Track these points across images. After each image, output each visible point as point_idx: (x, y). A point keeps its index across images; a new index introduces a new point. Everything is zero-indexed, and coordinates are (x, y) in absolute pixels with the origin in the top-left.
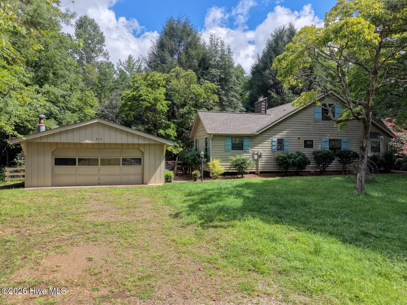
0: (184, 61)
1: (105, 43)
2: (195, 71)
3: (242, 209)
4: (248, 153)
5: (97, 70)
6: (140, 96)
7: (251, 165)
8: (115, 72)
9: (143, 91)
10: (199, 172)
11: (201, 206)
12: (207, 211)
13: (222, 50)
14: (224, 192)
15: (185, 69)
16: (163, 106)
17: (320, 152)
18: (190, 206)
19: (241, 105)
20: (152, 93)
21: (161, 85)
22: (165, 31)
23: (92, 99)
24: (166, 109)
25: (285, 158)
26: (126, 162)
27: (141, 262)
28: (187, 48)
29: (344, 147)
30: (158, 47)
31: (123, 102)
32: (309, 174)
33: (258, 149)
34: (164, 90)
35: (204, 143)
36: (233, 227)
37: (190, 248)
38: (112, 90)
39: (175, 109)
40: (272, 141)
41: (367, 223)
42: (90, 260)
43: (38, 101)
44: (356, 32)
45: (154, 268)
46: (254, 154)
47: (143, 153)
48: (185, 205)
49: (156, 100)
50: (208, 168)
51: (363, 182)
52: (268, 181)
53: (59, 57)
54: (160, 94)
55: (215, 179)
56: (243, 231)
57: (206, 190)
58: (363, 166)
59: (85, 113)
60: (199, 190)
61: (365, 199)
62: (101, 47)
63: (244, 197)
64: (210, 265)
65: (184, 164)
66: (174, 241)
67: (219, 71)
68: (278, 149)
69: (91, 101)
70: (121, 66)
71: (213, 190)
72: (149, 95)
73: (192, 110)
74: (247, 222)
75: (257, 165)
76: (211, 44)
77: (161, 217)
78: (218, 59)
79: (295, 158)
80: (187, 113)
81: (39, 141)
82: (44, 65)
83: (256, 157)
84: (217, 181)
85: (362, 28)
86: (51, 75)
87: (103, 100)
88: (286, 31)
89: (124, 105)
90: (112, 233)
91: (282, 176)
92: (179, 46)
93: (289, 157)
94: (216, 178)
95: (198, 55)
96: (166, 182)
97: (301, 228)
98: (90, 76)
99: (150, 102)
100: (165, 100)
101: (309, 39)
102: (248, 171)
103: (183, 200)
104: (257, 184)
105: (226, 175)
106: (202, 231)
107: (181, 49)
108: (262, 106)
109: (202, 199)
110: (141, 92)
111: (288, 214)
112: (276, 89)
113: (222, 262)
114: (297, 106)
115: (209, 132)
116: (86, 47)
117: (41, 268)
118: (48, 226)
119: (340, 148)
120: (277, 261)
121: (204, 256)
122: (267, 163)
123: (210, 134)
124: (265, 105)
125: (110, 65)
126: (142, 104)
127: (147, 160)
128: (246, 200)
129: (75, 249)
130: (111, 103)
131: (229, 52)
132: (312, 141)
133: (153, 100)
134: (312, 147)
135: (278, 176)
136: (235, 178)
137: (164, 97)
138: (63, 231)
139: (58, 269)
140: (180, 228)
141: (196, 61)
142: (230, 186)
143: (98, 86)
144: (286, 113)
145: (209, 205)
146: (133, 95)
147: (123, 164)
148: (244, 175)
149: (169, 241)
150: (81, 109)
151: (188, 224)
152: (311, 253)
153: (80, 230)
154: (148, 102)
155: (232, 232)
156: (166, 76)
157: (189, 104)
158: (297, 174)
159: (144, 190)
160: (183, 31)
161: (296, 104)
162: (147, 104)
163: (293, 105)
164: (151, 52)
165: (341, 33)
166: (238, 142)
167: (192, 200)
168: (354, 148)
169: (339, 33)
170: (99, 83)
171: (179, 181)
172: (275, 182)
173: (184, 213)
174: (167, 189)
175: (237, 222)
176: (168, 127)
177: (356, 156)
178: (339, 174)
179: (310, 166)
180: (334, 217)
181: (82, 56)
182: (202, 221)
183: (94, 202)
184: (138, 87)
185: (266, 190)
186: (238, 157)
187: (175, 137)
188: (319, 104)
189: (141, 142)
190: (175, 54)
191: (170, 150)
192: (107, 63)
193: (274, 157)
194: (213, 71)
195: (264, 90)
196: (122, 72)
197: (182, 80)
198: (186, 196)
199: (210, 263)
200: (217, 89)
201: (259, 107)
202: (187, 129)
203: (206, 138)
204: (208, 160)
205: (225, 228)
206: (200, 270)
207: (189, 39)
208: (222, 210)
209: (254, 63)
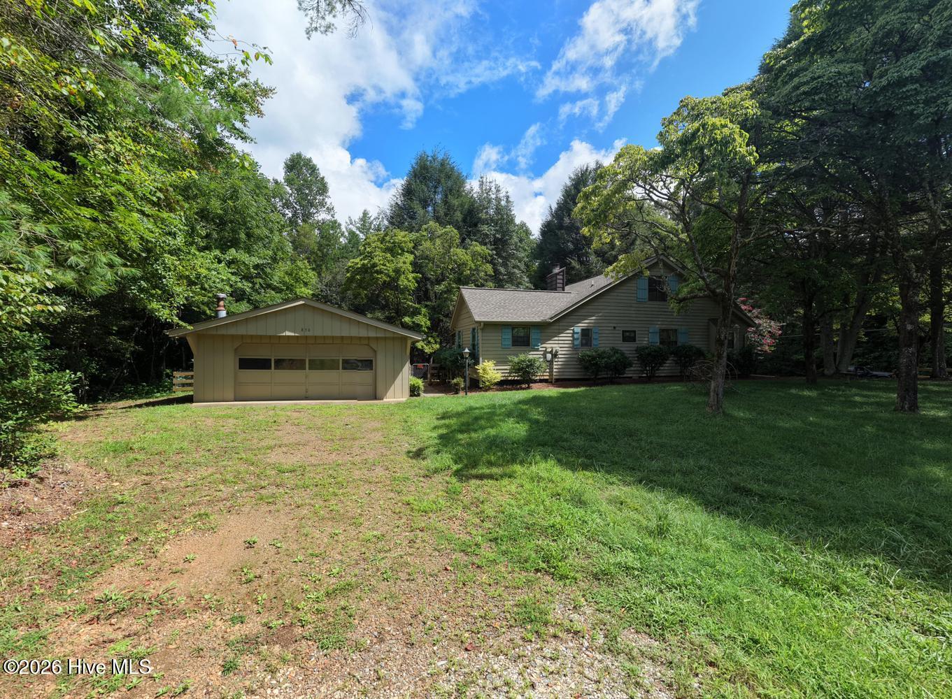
0: (442, 213)
1: (329, 194)
2: (458, 228)
3: (526, 441)
4: (537, 350)
5: (317, 232)
6: (374, 265)
7: (542, 370)
8: (342, 235)
9: (379, 257)
10: (462, 380)
11: (460, 436)
12: (469, 445)
13: (497, 197)
14: (498, 411)
15: (443, 224)
16: (409, 280)
17: (647, 348)
18: (441, 437)
19: (526, 279)
20: (392, 261)
21: (406, 249)
22: (414, 172)
23: (307, 273)
24: (413, 285)
25: (594, 358)
26: (349, 365)
27: (340, 553)
28: (446, 196)
29: (682, 340)
30: (404, 195)
31: (348, 275)
32: (631, 381)
33: (551, 345)
34: (411, 258)
35: (471, 336)
36: (510, 477)
37: (434, 520)
38: (336, 260)
39: (429, 286)
40: (574, 333)
41: (739, 468)
42: (250, 545)
43: (218, 273)
44: (721, 141)
45: (363, 565)
46: (545, 353)
47: (375, 352)
48: (434, 434)
49: (398, 271)
50: (477, 373)
51: (720, 395)
52: (568, 393)
53: (254, 209)
54: (404, 263)
55: (486, 391)
56: (528, 486)
57: (471, 409)
58: (721, 370)
59: (295, 294)
60: (460, 409)
61: (726, 423)
62: (323, 199)
63: (530, 420)
64: (466, 558)
65: (442, 368)
66: (409, 504)
67: (493, 228)
68: (582, 345)
69: (305, 276)
70: (351, 226)
71: (482, 408)
72: (388, 265)
73: (453, 288)
74: (534, 468)
75: (551, 369)
76: (482, 189)
77: (392, 457)
78: (491, 212)
79: (609, 358)
80: (445, 292)
81: (215, 333)
82: (231, 222)
83: (549, 356)
84: (489, 394)
85: (731, 134)
86: (243, 236)
87: (323, 275)
88: (590, 172)
89: (351, 280)
90: (305, 487)
91: (590, 385)
92: (435, 192)
93: (600, 356)
94: (487, 389)
95: (462, 205)
96: (411, 396)
97: (628, 479)
98: (306, 241)
99: (389, 276)
100: (412, 272)
101: (636, 160)
102: (538, 378)
103: (432, 425)
104: (550, 397)
105: (504, 385)
106: (458, 484)
107: (439, 198)
108: (558, 281)
109: (463, 424)
110: (376, 260)
111: (604, 452)
112: (579, 257)
113: (488, 552)
114: (612, 277)
115: (477, 318)
116: (302, 199)
117: (154, 563)
118: (203, 472)
119: (676, 342)
120: (588, 549)
121: (457, 536)
122: (566, 364)
123: (479, 323)
124: (563, 280)
125: (335, 225)
126: (377, 279)
127: (381, 363)
128: (534, 426)
129: (232, 519)
130: (333, 278)
131: (508, 201)
132: (635, 332)
133: (394, 271)
134: (635, 340)
135: (583, 386)
136: (518, 389)
137: (411, 269)
138: (224, 482)
139: (187, 565)
140: (422, 479)
141: (459, 215)
142: (508, 402)
143: (317, 255)
144: (594, 289)
145: (474, 435)
146: (363, 265)
147: (344, 368)
148: (531, 385)
149: (400, 504)
150: (290, 288)
151: (436, 471)
152: (651, 533)
153: (252, 481)
154: (386, 274)
155: (508, 487)
156: (414, 235)
157: (448, 277)
158: (611, 381)
159: (375, 408)
160: (441, 171)
161: (611, 274)
162: (385, 278)
163: (607, 275)
164: (393, 203)
165: (694, 143)
166: (522, 334)
167: (447, 426)
168: (697, 342)
169: (691, 144)
170: (319, 250)
171: (432, 395)
172: (580, 396)
173: (431, 449)
174: (409, 407)
175: (517, 468)
176: (416, 312)
177: (700, 353)
178: (676, 381)
179: (632, 369)
180: (681, 456)
181: (295, 212)
182: (459, 466)
183: (291, 428)
184: (371, 253)
185: (565, 408)
186: (522, 357)
187: (427, 328)
188: (647, 273)
189: (372, 334)
190: (429, 205)
191: (420, 347)
192: (331, 222)
193: (576, 356)
194: (485, 228)
195: (560, 257)
196: (352, 233)
197: (438, 242)
198: (438, 419)
199: (467, 554)
200: (491, 256)
201: (554, 283)
202: (447, 316)
203: (474, 329)
204: (477, 363)
205: (497, 480)
206: (446, 569)
207: (450, 183)
208: (494, 444)
209: (544, 219)
